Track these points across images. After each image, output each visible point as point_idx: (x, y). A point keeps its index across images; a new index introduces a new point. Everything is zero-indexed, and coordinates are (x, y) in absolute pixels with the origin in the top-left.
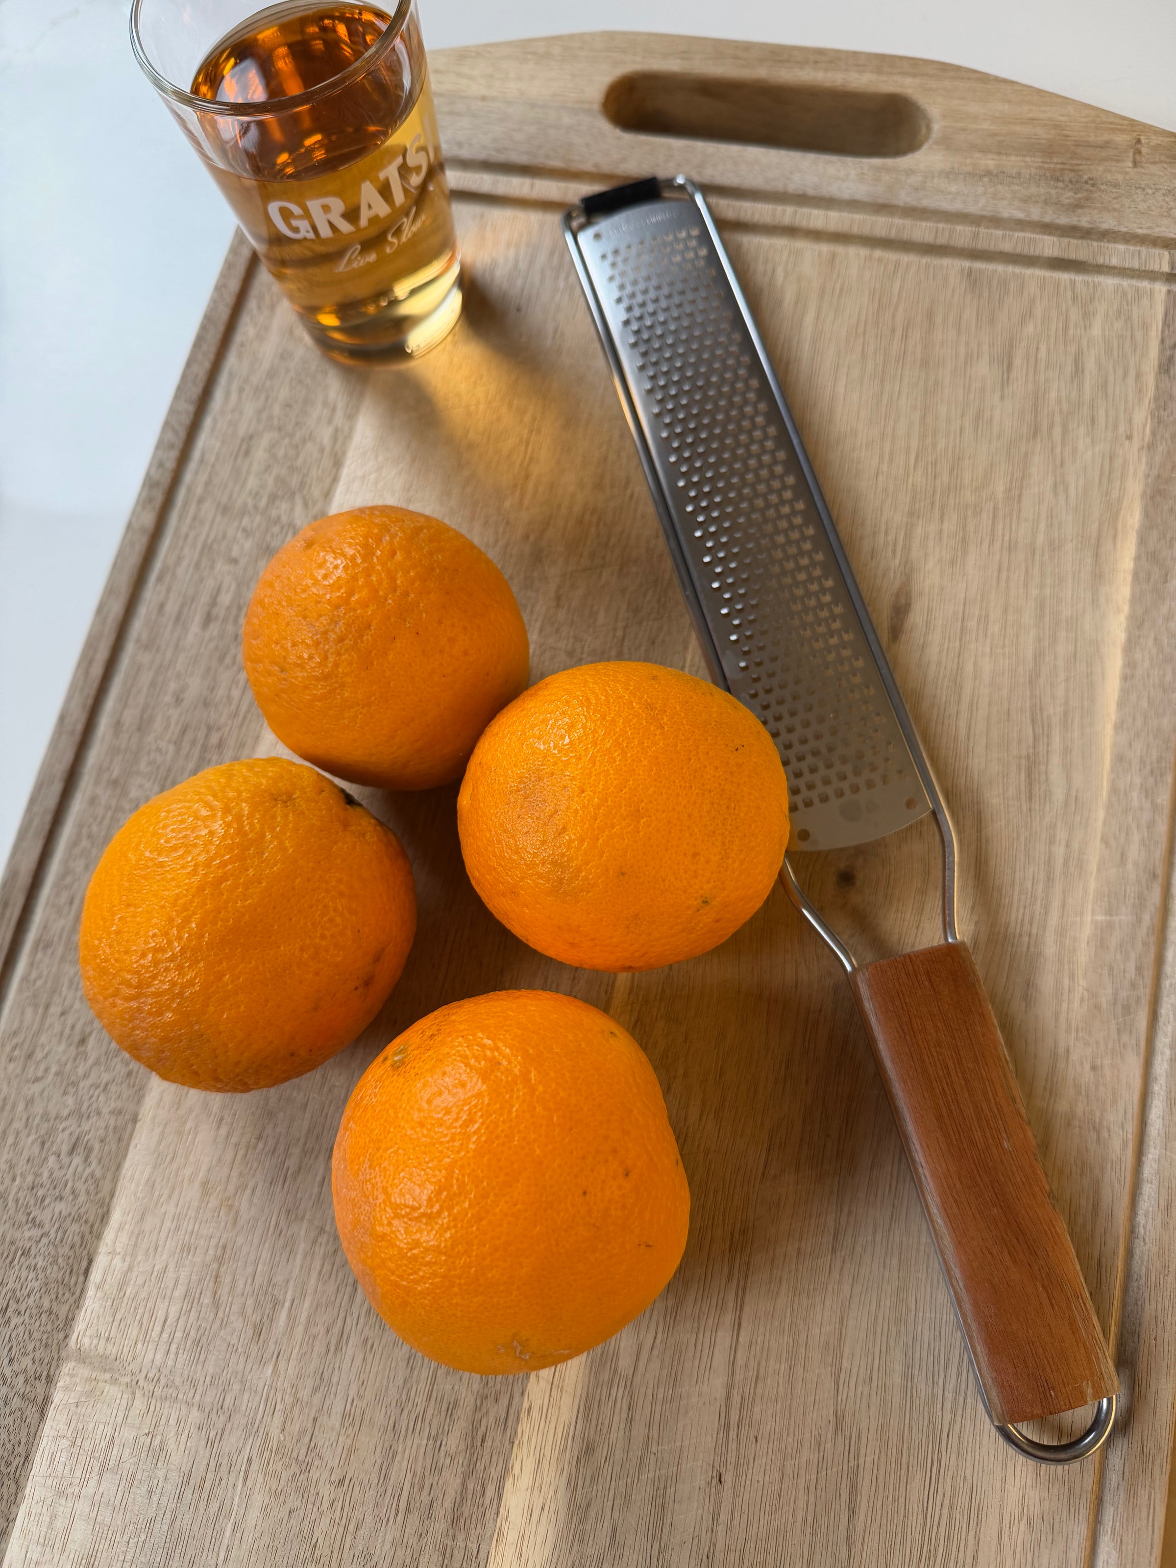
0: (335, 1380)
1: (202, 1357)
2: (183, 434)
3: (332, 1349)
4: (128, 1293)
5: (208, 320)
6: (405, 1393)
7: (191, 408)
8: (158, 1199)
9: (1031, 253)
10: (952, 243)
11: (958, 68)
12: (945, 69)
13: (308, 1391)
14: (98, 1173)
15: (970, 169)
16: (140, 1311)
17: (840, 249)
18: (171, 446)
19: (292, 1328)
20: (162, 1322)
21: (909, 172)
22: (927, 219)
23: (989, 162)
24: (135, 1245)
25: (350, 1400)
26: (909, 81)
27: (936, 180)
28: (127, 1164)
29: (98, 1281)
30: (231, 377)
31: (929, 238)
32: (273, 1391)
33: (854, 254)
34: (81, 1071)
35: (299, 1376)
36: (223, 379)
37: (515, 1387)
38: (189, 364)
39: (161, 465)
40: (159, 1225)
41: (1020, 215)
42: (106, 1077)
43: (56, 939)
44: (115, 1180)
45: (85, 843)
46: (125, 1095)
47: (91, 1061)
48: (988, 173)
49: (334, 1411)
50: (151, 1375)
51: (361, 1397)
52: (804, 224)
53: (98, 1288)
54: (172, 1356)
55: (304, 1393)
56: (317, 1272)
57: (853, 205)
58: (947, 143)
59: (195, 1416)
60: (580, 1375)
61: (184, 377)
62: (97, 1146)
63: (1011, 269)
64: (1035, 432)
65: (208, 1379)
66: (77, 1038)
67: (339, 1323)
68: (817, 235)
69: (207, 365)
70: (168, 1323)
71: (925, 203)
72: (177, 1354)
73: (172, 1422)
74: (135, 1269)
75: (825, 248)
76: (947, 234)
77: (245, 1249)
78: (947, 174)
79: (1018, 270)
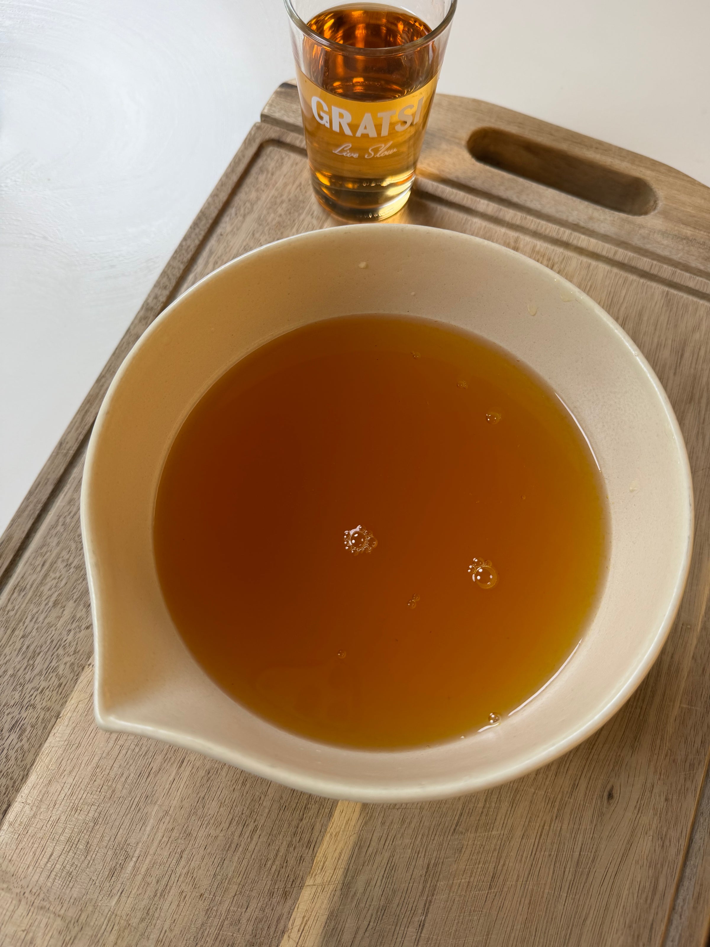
0: (156, 915)
1: (71, 884)
2: (174, 282)
3: (158, 895)
4: (30, 832)
5: (202, 215)
6: (200, 933)
7: (182, 267)
8: (62, 773)
9: (704, 291)
10: (659, 274)
11: (678, 172)
12: (670, 171)
13: (137, 920)
14: (26, 747)
15: (676, 233)
16: (36, 846)
17: (594, 263)
18: (165, 288)
19: (135, 875)
20: (48, 856)
21: (641, 227)
22: (647, 256)
23: (688, 231)
24: (41, 801)
25: (163, 931)
26: (648, 172)
27: (656, 235)
28: (46, 745)
29: (11, 820)
30: (211, 253)
31: (647, 268)
32: (113, 916)
33: (603, 267)
34: (27, 677)
35: (133, 909)
36: (205, 253)
37: (273, 942)
38: (185, 239)
39: (156, 297)
40: (60, 789)
41: (702, 268)
42: (44, 684)
43: (28, 586)
44: (36, 754)
45: (60, 528)
46: (54, 699)
47: (36, 671)
48: (686, 238)
49: (151, 937)
50: (34, 891)
51: (171, 930)
52: (575, 242)
53: (11, 825)
54: (51, 880)
55: (134, 921)
56: (158, 842)
57: (605, 238)
58: (666, 215)
59: (58, 924)
60: (317, 941)
61: (181, 245)
62: (29, 729)
63: (691, 298)
64: (691, 399)
65: (72, 901)
66: (29, 655)
67: (166, 878)
68: (581, 251)
69: (197, 242)
70: (53, 857)
71: (648, 247)
72: (55, 879)
73: (42, 925)
74: (38, 817)
75: (585, 260)
76: (657, 268)
77: (113, 817)
78: (664, 234)
79: (695, 299)
